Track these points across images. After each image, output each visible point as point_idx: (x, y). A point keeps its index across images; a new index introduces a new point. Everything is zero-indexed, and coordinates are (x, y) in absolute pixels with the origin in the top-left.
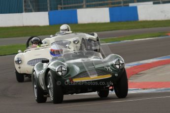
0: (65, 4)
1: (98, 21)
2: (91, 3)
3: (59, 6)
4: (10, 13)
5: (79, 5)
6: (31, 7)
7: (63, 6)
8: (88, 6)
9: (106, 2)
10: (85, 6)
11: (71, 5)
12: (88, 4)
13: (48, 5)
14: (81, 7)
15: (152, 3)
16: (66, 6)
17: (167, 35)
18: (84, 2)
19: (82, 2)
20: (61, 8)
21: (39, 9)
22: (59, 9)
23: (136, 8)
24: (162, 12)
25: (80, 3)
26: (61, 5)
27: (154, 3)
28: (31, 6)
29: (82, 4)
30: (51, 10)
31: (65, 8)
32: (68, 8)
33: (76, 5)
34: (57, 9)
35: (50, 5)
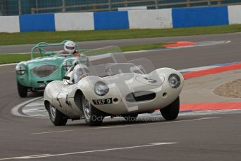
0: (39, 7)
2: (72, 6)
3: (33, 9)
5: (57, 8)
7: (37, 9)
8: (68, 10)
9: (90, 5)
10: (64, 10)
11: (48, 8)
12: (69, 7)
13: (20, 8)
14: (60, 11)
15: (145, 7)
16: (42, 9)
17: (164, 48)
18: (64, 5)
19: (61, 5)
20: (35, 12)
21: (8, 13)
22: (33, 13)
23: (126, 13)
24: (158, 19)
25: (58, 6)
26: (35, 7)
27: (148, 8)
29: (60, 8)
30: (23, 13)
31: (40, 12)
32: (43, 11)
33: (53, 8)
34: (30, 13)
35: (22, 7)
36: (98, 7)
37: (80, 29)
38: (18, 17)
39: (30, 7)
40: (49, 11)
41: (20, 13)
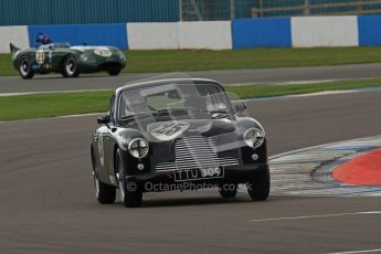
0: (265, 6)
1: (335, 44)
2: (321, 6)
3: (254, 10)
4: (152, 21)
5: (295, 8)
6: (196, 11)
7: (261, 10)
8: (314, 12)
9: (352, 4)
10: (307, 11)
11: (280, 9)
12: (315, 6)
13: (232, 7)
14: (300, 13)
16: (269, 10)
18: (307, 2)
19: (303, 3)
20: (259, 15)
21: (211, 15)
22: (254, 17)
25: (297, 5)
26: (258, 7)
28: (196, 8)
29: (300, 7)
30: (237, 16)
31: (265, 14)
32: (272, 14)
33: (289, 8)
34: (250, 17)
35: (236, 6)
36: (365, 7)
38: (229, 23)
39: (250, 7)
40: (282, 13)
41: (232, 15)
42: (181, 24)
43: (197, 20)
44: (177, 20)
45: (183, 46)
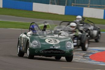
0: (76, 3)
3: (73, 4)
5: (85, 5)
7: (75, 4)
8: (91, 7)
9: (103, 6)
10: (89, 6)
11: (81, 4)
12: (92, 5)
16: (77, 4)
18: (89, 4)
21: (60, 3)
29: (87, 5)
32: (78, 6)
37: (96, 17)
38: (64, 7)
39: (72, 2)
40: (81, 6)
41: (66, 5)
42: (50, 5)
43: (55, 5)
44: (49, 4)
45: (49, 12)
